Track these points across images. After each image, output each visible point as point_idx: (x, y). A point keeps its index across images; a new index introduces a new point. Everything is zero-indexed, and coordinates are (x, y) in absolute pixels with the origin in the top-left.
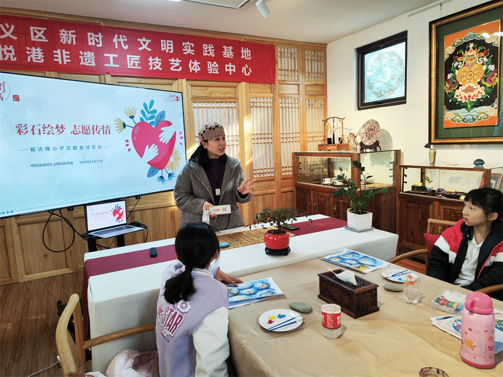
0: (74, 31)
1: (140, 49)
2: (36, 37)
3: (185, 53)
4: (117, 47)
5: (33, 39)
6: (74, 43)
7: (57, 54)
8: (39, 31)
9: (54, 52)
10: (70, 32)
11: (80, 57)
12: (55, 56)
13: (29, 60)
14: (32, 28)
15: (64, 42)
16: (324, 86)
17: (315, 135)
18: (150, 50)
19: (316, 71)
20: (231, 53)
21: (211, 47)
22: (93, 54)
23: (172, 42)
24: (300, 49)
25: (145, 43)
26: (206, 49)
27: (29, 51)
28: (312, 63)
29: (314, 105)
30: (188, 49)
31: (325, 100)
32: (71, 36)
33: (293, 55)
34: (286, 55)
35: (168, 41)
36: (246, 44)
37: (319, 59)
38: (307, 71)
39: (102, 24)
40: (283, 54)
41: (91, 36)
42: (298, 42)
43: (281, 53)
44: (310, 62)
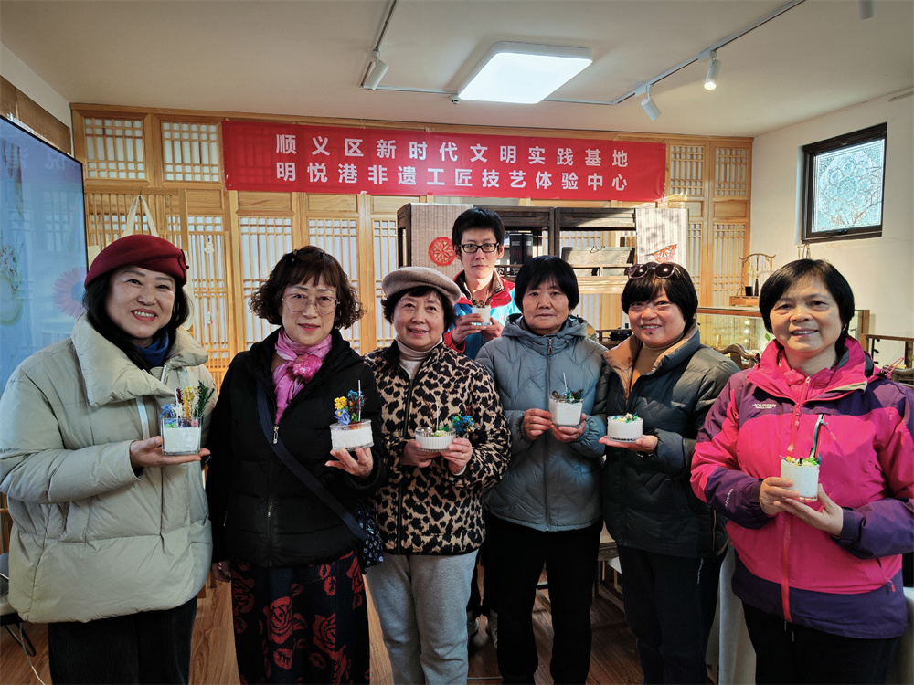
0: (394, 142)
1: (473, 160)
2: (352, 151)
3: (531, 163)
4: (443, 159)
5: (347, 154)
6: (393, 157)
7: (372, 171)
8: (355, 143)
9: (370, 169)
10: (389, 142)
11: (400, 174)
12: (370, 174)
13: (341, 181)
14: (346, 140)
15: (382, 157)
16: (746, 204)
17: (725, 280)
18: (485, 160)
19: (733, 179)
20: (598, 159)
21: (569, 151)
22: (414, 169)
23: (515, 148)
24: (708, 147)
25: (479, 151)
26: (561, 155)
27: (342, 169)
28: (726, 168)
29: (726, 234)
30: (536, 156)
31: (747, 226)
32: (390, 147)
33: (695, 157)
34: (683, 157)
35: (510, 147)
36: (620, 146)
37: (739, 160)
38: (717, 179)
39: (428, 130)
40: (678, 156)
41: (413, 146)
42: (704, 137)
43: (675, 155)
44: (723, 166)
